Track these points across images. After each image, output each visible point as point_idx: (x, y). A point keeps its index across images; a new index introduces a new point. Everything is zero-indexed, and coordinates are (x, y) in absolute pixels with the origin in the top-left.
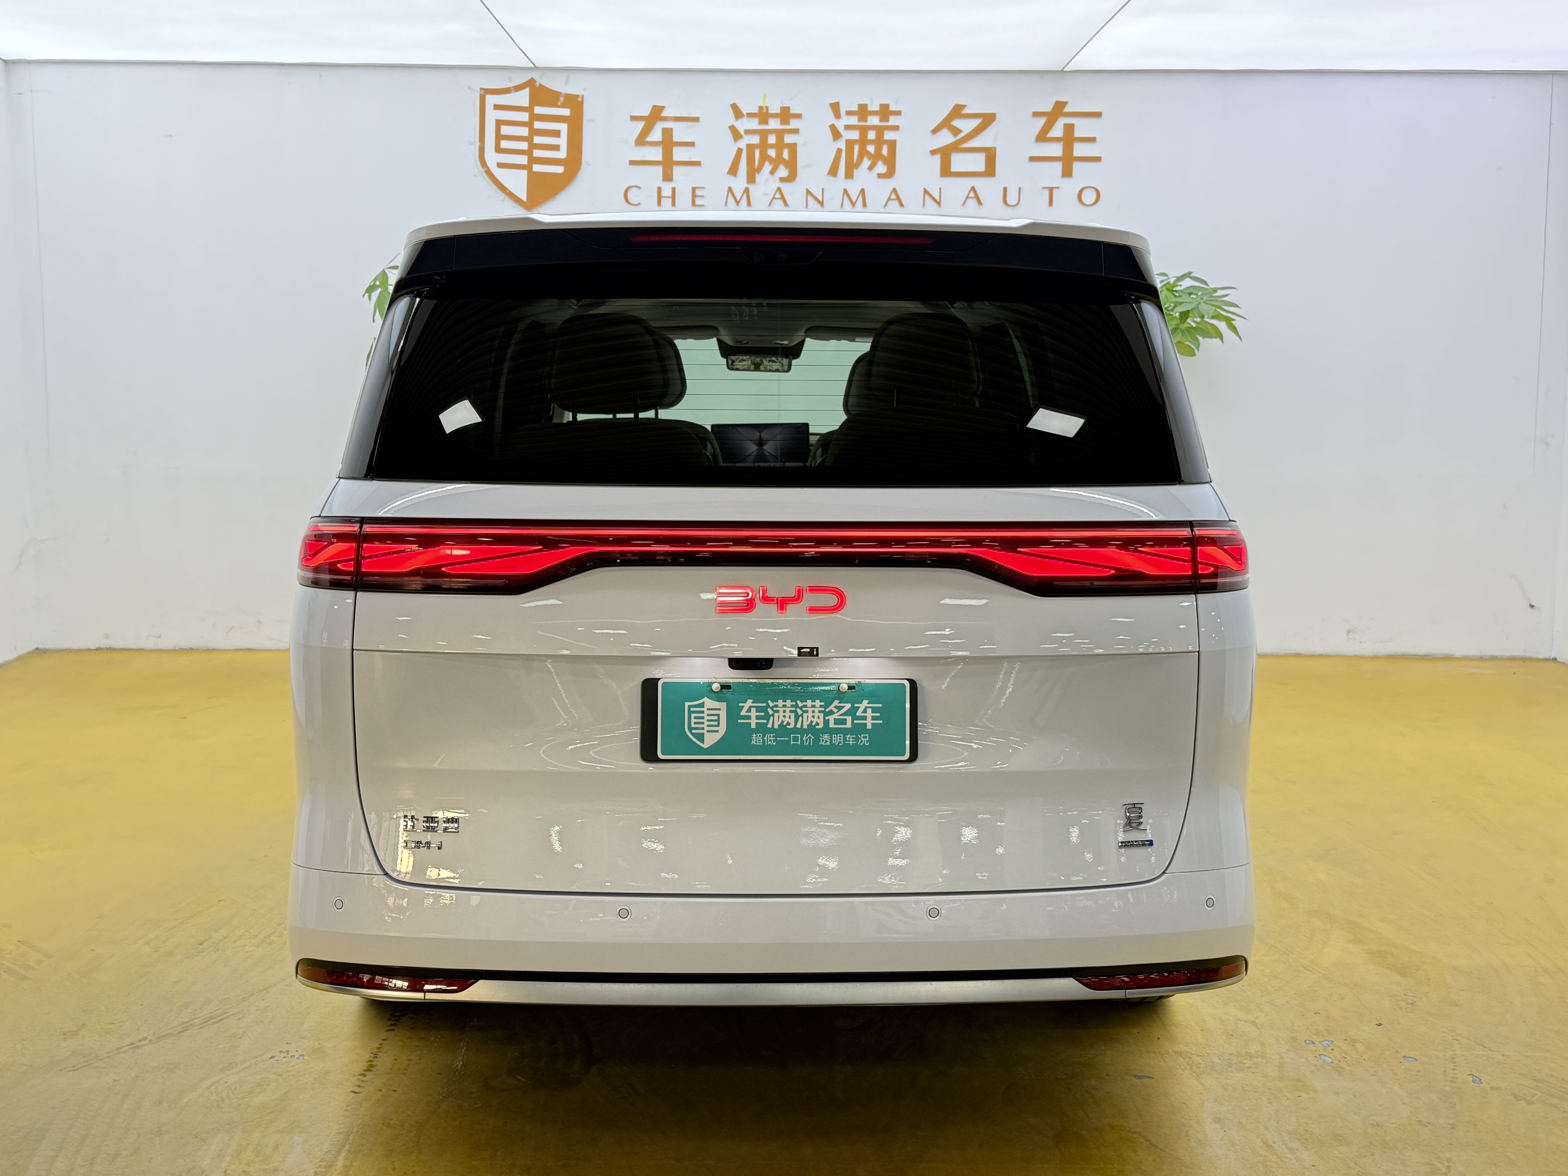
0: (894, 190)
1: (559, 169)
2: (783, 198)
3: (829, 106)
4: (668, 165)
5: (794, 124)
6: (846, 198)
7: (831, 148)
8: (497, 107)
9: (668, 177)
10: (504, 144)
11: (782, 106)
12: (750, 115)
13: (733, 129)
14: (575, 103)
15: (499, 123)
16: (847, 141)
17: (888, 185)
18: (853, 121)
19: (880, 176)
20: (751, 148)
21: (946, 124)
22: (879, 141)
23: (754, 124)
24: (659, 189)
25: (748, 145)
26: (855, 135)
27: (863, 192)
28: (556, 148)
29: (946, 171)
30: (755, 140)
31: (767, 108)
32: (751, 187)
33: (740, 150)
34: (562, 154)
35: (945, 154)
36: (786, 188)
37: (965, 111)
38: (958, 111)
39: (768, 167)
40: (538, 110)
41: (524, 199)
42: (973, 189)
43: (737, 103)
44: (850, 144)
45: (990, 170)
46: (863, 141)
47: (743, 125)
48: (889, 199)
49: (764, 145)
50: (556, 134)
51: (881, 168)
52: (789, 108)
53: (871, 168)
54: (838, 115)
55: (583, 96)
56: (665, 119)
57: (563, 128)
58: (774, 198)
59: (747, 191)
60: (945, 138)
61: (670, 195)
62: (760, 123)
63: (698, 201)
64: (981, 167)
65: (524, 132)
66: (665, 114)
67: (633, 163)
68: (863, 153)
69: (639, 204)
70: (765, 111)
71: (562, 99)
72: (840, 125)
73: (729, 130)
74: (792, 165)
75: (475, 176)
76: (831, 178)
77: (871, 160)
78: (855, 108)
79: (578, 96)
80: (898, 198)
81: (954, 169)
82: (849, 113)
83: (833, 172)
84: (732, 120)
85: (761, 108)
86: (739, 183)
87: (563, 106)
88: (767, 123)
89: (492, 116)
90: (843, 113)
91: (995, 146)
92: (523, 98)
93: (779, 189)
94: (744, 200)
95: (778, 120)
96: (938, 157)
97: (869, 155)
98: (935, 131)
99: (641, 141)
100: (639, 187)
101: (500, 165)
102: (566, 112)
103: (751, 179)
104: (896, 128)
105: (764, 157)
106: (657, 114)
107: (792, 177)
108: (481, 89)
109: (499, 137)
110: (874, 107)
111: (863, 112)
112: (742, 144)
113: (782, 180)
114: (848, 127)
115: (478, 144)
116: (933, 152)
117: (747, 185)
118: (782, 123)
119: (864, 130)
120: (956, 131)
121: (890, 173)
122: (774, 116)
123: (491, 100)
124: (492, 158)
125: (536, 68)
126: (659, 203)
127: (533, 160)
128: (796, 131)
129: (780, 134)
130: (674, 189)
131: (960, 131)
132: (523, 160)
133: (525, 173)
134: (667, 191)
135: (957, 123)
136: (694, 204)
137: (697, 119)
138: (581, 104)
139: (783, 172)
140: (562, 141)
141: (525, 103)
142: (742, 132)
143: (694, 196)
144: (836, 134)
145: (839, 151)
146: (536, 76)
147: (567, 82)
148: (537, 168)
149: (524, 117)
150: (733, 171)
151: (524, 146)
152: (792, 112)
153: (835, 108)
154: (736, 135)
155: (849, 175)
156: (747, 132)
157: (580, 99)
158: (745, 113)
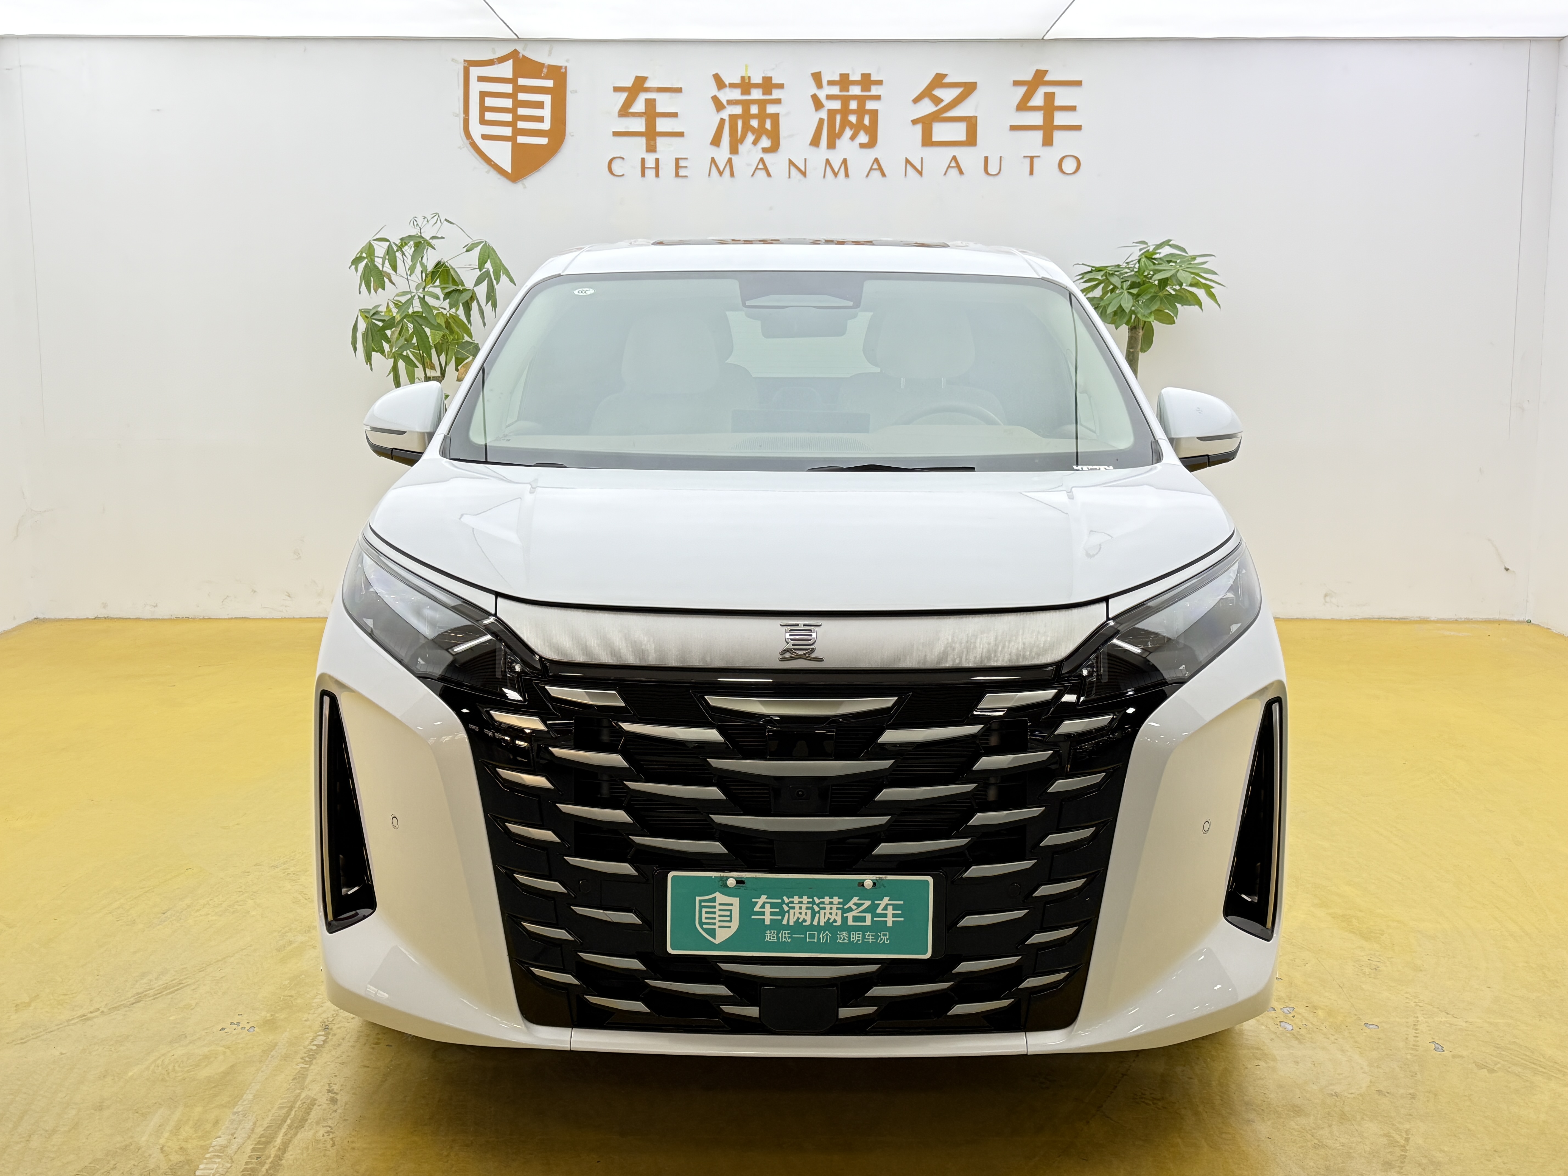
0: (876, 160)
1: (544, 141)
2: (766, 168)
3: (810, 75)
4: (651, 136)
5: (776, 94)
6: (828, 168)
7: (814, 117)
8: (481, 79)
9: (651, 148)
10: (489, 116)
11: (764, 76)
12: (733, 86)
13: (715, 99)
14: (559, 74)
15: (483, 95)
16: (829, 110)
17: (870, 155)
18: (835, 90)
19: (862, 146)
20: (733, 118)
21: (927, 93)
22: (861, 112)
23: (736, 94)
24: (643, 160)
25: (730, 115)
26: (836, 105)
27: (845, 162)
28: (540, 119)
29: (927, 141)
30: (737, 110)
31: (749, 78)
32: (735, 158)
33: (722, 121)
34: (546, 126)
35: (926, 123)
36: (769, 158)
37: (946, 80)
38: (939, 81)
39: (750, 138)
40: (522, 82)
41: (509, 171)
42: (954, 158)
43: (719, 73)
44: (832, 113)
45: (971, 140)
46: (845, 111)
47: (725, 96)
48: (871, 169)
49: (746, 116)
50: (540, 105)
51: (863, 138)
52: (771, 78)
53: (853, 138)
54: (819, 85)
55: (566, 67)
56: (648, 90)
57: (547, 99)
58: (756, 168)
59: (730, 161)
60: (927, 108)
61: (654, 166)
62: (743, 93)
63: (682, 172)
64: (962, 137)
65: (508, 103)
66: (648, 84)
67: (616, 134)
68: (845, 123)
69: (623, 175)
71: (545, 70)
72: (822, 95)
73: (711, 100)
74: (775, 136)
75: (460, 148)
76: (813, 149)
77: (853, 130)
78: (837, 78)
79: (561, 67)
80: (880, 169)
81: (935, 138)
82: (831, 83)
83: (815, 142)
84: (714, 91)
85: (743, 78)
86: (723, 153)
87: (546, 78)
88: (749, 93)
89: (476, 87)
90: (825, 83)
91: (976, 115)
92: (506, 70)
93: (762, 160)
94: (728, 169)
95: (760, 91)
96: (919, 128)
97: (850, 124)
98: (916, 101)
99: (624, 112)
100: (623, 158)
101: (485, 137)
102: (550, 83)
103: (734, 150)
104: (878, 98)
105: (747, 128)
106: (639, 85)
107: (774, 148)
108: (465, 61)
109: (483, 109)
110: (856, 77)
111: (844, 81)
112: (725, 115)
113: (765, 150)
114: (829, 97)
115: (462, 116)
116: (915, 122)
117: (730, 156)
118: (764, 94)
119: (845, 100)
120: (937, 100)
121: (872, 143)
122: (757, 86)
123: (475, 72)
124: (477, 130)
125: (519, 40)
126: (643, 175)
127: (518, 132)
128: (778, 101)
129: (762, 104)
130: (657, 160)
131: (942, 101)
132: (507, 131)
133: (509, 144)
134: (650, 162)
135: (938, 92)
136: (677, 175)
137: (679, 90)
138: (565, 74)
139: (765, 142)
140: (546, 113)
141: (510, 75)
142: (725, 103)
143: (678, 167)
144: (818, 104)
145: (821, 121)
146: (519, 48)
147: (550, 53)
148: (521, 139)
149: (508, 88)
150: (716, 141)
151: (508, 117)
152: (774, 81)
153: (817, 77)
154: (719, 106)
155: (831, 145)
156: (730, 102)
157: (563, 70)
158: (727, 83)
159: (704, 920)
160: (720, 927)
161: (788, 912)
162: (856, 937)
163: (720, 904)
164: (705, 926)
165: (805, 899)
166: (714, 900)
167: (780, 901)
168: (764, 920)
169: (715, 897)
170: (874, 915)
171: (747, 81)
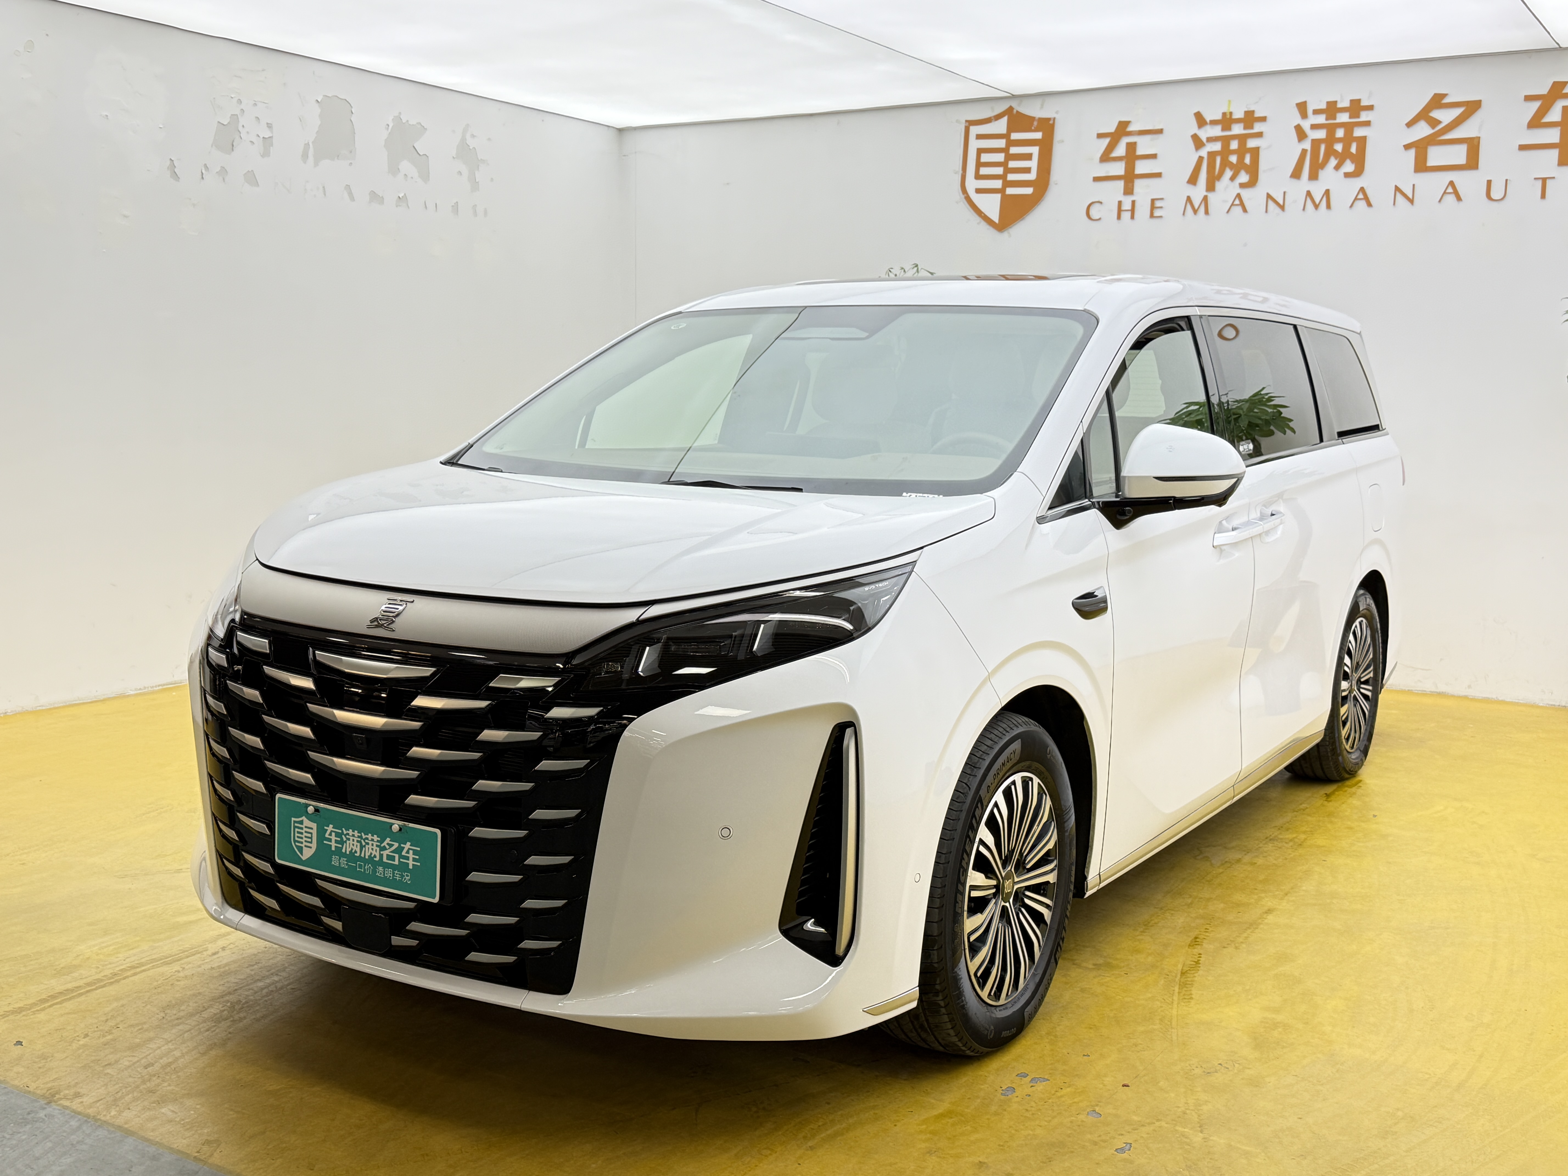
0: (1362, 190)
1: (1029, 191)
2: (1242, 204)
3: (1295, 105)
4: (1129, 179)
5: (1258, 127)
6: (1309, 201)
7: (1296, 148)
8: (979, 137)
9: (1129, 190)
10: (984, 171)
11: (1246, 110)
12: (1214, 123)
13: (1195, 138)
14: (1047, 126)
15: (980, 151)
16: (1313, 141)
17: (1356, 183)
18: (1321, 119)
19: (1347, 175)
20: (1212, 155)
21: (1424, 115)
22: (1348, 139)
23: (1217, 131)
24: (1120, 203)
25: (1209, 153)
26: (1321, 134)
27: (1327, 192)
28: (1027, 170)
29: (1421, 166)
30: (1217, 147)
31: (1231, 113)
32: (1211, 196)
33: (1201, 159)
34: (1032, 176)
35: (1420, 148)
36: (1246, 194)
37: (1446, 100)
38: (1438, 101)
39: (1228, 173)
40: (1015, 136)
41: (997, 221)
42: (1451, 183)
43: (1201, 111)
44: (1316, 143)
45: (1472, 163)
46: (1331, 139)
47: (1204, 134)
48: (1356, 199)
49: (1226, 152)
50: (1028, 157)
51: (1349, 167)
52: (1253, 112)
53: (1337, 168)
54: (1304, 115)
55: (1054, 119)
56: (1130, 134)
57: (1035, 150)
58: (1232, 205)
59: (1205, 199)
60: (1423, 130)
61: (1130, 208)
62: (1223, 130)
63: (1157, 213)
64: (1462, 160)
65: (1000, 157)
66: (1131, 128)
67: (1097, 179)
68: (1330, 152)
69: (1100, 219)
70: (1228, 117)
71: (1035, 123)
72: (1306, 125)
73: (1190, 139)
74: (1254, 172)
75: (957, 203)
76: (1294, 181)
77: (1338, 160)
78: (1323, 106)
79: (1049, 119)
80: (1366, 198)
81: (1430, 163)
82: (1316, 112)
83: (1296, 174)
84: (1194, 129)
85: (1224, 114)
86: (1198, 192)
87: (1036, 130)
88: (1230, 129)
89: (975, 144)
90: (1310, 111)
91: (1479, 136)
92: (1001, 126)
93: (1238, 196)
94: (1202, 209)
95: (1241, 125)
96: (1412, 152)
97: (1335, 153)
98: (1409, 125)
99: (1106, 157)
100: (1101, 203)
101: (979, 191)
102: (1038, 135)
103: (1211, 187)
104: (1367, 124)
105: (1225, 164)
106: (1123, 128)
107: (1252, 183)
108: (966, 121)
109: (979, 164)
110: (1344, 103)
111: (1331, 109)
112: (1204, 153)
113: (1242, 186)
114: (1314, 127)
115: (961, 172)
116: (1407, 147)
117: (1205, 194)
118: (1245, 128)
119: (1331, 129)
120: (1434, 123)
121: (1358, 172)
122: (1238, 121)
123: (975, 130)
124: (972, 184)
125: (1014, 97)
126: (1119, 217)
127: (1008, 184)
128: (1260, 135)
129: (1243, 139)
130: (1133, 202)
131: (1440, 122)
132: (998, 184)
133: (998, 196)
134: (1127, 206)
135: (1436, 114)
136: (1152, 216)
137: (1160, 131)
138: (1053, 126)
139: (1244, 177)
140: (1033, 164)
141: (1003, 130)
142: (1204, 140)
143: (1153, 207)
144: (1301, 135)
145: (1304, 151)
146: (1014, 104)
147: (1042, 106)
148: (1010, 191)
149: (1001, 143)
150: (1193, 180)
151: (999, 171)
152: (1257, 115)
153: (1302, 108)
154: (1198, 143)
155: (1313, 176)
156: (1210, 140)
157: (1051, 122)
158: (1208, 121)
159: (296, 839)
160: (306, 846)
161: (346, 842)
162: (389, 873)
163: (306, 827)
164: (297, 844)
165: (356, 833)
166: (301, 822)
167: (340, 831)
168: (331, 845)
169: (303, 820)
170: (401, 857)
171: (1228, 116)
